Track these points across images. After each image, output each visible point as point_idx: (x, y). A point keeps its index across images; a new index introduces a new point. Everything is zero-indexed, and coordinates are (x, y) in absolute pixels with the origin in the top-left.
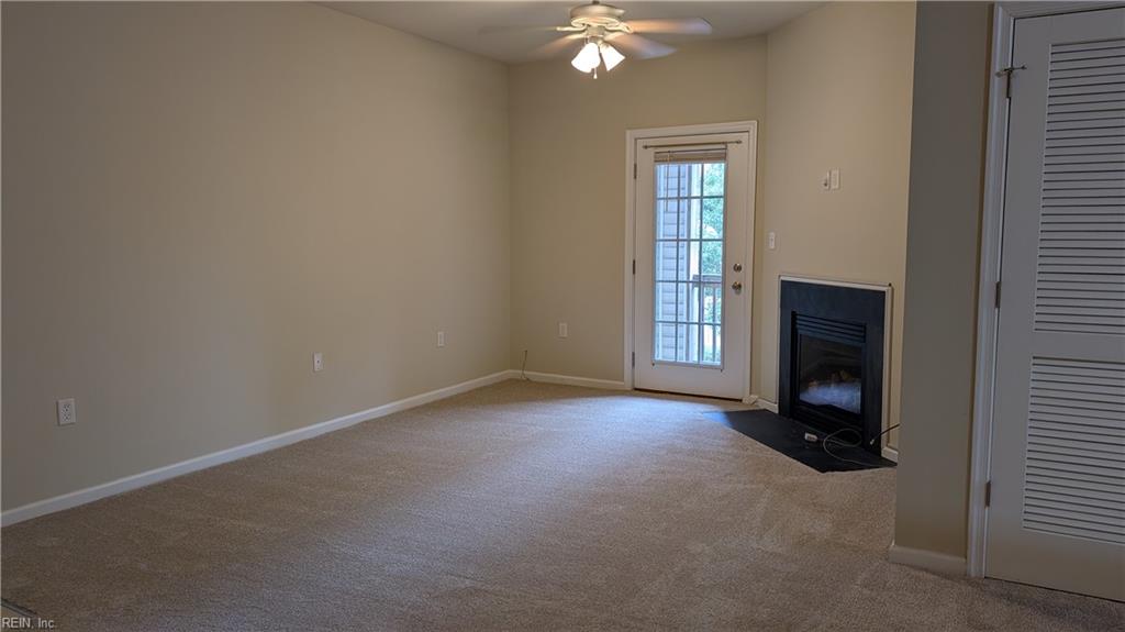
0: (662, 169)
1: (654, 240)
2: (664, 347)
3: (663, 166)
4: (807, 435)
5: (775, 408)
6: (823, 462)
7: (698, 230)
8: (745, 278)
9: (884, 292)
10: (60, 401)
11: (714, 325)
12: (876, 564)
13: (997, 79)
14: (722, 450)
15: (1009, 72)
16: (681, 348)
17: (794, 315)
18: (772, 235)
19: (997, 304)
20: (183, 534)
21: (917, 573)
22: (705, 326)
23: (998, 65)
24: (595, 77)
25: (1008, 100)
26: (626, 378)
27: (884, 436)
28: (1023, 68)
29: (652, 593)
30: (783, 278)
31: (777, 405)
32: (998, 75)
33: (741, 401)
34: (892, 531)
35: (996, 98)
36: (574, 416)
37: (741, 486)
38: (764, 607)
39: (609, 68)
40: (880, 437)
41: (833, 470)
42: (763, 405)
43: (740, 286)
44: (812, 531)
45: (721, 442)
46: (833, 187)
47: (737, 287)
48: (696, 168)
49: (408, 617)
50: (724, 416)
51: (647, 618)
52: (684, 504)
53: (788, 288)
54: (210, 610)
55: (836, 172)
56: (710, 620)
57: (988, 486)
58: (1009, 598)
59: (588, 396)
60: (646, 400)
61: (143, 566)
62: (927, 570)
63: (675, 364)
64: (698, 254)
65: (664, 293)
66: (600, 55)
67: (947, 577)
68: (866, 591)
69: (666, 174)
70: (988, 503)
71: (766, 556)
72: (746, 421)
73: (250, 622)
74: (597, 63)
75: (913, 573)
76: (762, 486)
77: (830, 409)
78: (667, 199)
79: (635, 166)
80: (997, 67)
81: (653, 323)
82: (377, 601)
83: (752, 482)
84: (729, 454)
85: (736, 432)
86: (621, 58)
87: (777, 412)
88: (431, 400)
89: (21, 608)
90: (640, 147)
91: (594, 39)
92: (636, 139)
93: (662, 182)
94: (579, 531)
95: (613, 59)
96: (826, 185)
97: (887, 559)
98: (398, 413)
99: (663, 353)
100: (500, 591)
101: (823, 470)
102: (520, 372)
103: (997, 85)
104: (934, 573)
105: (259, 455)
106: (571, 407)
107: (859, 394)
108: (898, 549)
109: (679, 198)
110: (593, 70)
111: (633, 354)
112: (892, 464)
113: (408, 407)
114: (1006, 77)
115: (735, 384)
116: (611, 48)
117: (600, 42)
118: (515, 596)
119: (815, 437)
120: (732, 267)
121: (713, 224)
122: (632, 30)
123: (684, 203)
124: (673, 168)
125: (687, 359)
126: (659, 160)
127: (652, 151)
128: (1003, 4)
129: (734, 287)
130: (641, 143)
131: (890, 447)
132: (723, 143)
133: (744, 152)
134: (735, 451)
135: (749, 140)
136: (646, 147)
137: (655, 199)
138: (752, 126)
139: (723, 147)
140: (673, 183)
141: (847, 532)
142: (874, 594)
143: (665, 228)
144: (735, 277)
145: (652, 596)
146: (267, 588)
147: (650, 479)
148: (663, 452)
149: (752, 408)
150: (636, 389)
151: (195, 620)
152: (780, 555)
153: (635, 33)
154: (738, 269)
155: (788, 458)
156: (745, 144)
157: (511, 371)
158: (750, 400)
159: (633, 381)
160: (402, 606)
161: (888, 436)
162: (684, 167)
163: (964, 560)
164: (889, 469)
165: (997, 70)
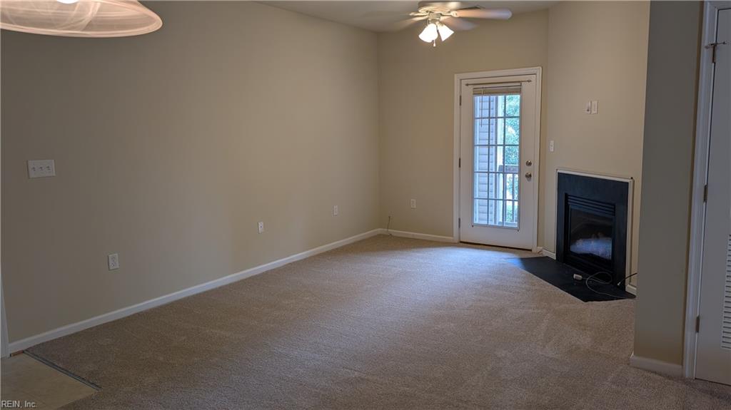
0: (478, 98)
1: (473, 146)
2: (479, 212)
3: (478, 97)
4: (575, 275)
5: (553, 256)
6: (586, 294)
7: (503, 136)
8: (534, 170)
9: (628, 183)
10: (110, 256)
11: (513, 201)
12: (621, 368)
13: (705, 50)
14: (519, 285)
15: (714, 46)
16: (491, 213)
17: (567, 196)
18: (552, 142)
19: (705, 200)
20: (183, 338)
21: (649, 374)
22: (508, 202)
23: (706, 41)
24: (435, 45)
25: (713, 64)
26: (454, 235)
27: (627, 280)
28: (724, 43)
29: (473, 384)
30: (559, 171)
31: (555, 254)
32: (707, 47)
33: (531, 250)
34: (632, 345)
35: (704, 64)
36: (421, 261)
37: (531, 311)
38: (546, 396)
39: (443, 39)
40: (625, 281)
41: (592, 301)
42: (546, 253)
43: (530, 175)
44: (578, 343)
45: (518, 280)
46: (593, 112)
47: (529, 176)
48: (501, 98)
49: (321, 396)
50: (520, 261)
51: (470, 401)
52: (493, 323)
53: (562, 177)
54: (202, 388)
55: (595, 103)
56: (511, 403)
57: (698, 319)
58: (712, 393)
59: (430, 247)
60: (468, 249)
61: (161, 359)
62: (656, 373)
63: (487, 226)
64: (502, 154)
65: (480, 179)
66: (438, 31)
67: (669, 377)
68: (614, 387)
69: (481, 102)
70: (697, 330)
71: (547, 360)
72: (534, 264)
73: (226, 396)
74: (435, 37)
75: (646, 374)
76: (545, 310)
77: (590, 257)
78: (482, 118)
79: (461, 97)
80: (706, 42)
81: (473, 198)
82: (301, 385)
83: (538, 308)
84: (523, 289)
85: (528, 273)
86: (451, 32)
87: (555, 258)
88: (330, 249)
89: (92, 384)
90: (463, 86)
91: (434, 21)
92: (461, 80)
93: (478, 105)
94: (425, 340)
95: (446, 33)
96: (588, 110)
97: (628, 364)
98: (310, 258)
99: (479, 218)
100: (377, 380)
101: (586, 300)
102: (386, 230)
103: (706, 54)
104: (660, 375)
105: (226, 286)
106: (418, 254)
107: (611, 245)
108: (637, 358)
109: (489, 118)
110: (433, 41)
111: (460, 220)
112: (632, 296)
113: (317, 253)
114: (712, 49)
115: (527, 239)
116: (445, 26)
117: (437, 23)
118: (386, 384)
119: (581, 277)
120: (525, 163)
121: (513, 126)
122: (458, 16)
123: (493, 121)
124: (486, 98)
125: (495, 222)
126: (476, 94)
127: (471, 87)
128: (710, 2)
129: (526, 176)
130: (464, 82)
131: (632, 285)
132: (519, 82)
133: (533, 87)
134: (527, 286)
135: (537, 80)
136: (467, 85)
137: (474, 118)
138: (538, 70)
139: (519, 84)
140: (486, 105)
141: (602, 345)
142: (619, 389)
143: (480, 136)
144: (527, 170)
145: (473, 386)
146: (235, 375)
147: (472, 306)
148: (479, 287)
149: (538, 256)
150: (461, 242)
151: (193, 394)
152: (557, 360)
153: (460, 18)
154: (529, 164)
155: (562, 291)
156: (533, 82)
157: (379, 229)
158: (537, 250)
159: (459, 238)
160: (317, 389)
161: (630, 279)
162: (493, 97)
163: (681, 367)
164: (631, 300)
165: (706, 44)
